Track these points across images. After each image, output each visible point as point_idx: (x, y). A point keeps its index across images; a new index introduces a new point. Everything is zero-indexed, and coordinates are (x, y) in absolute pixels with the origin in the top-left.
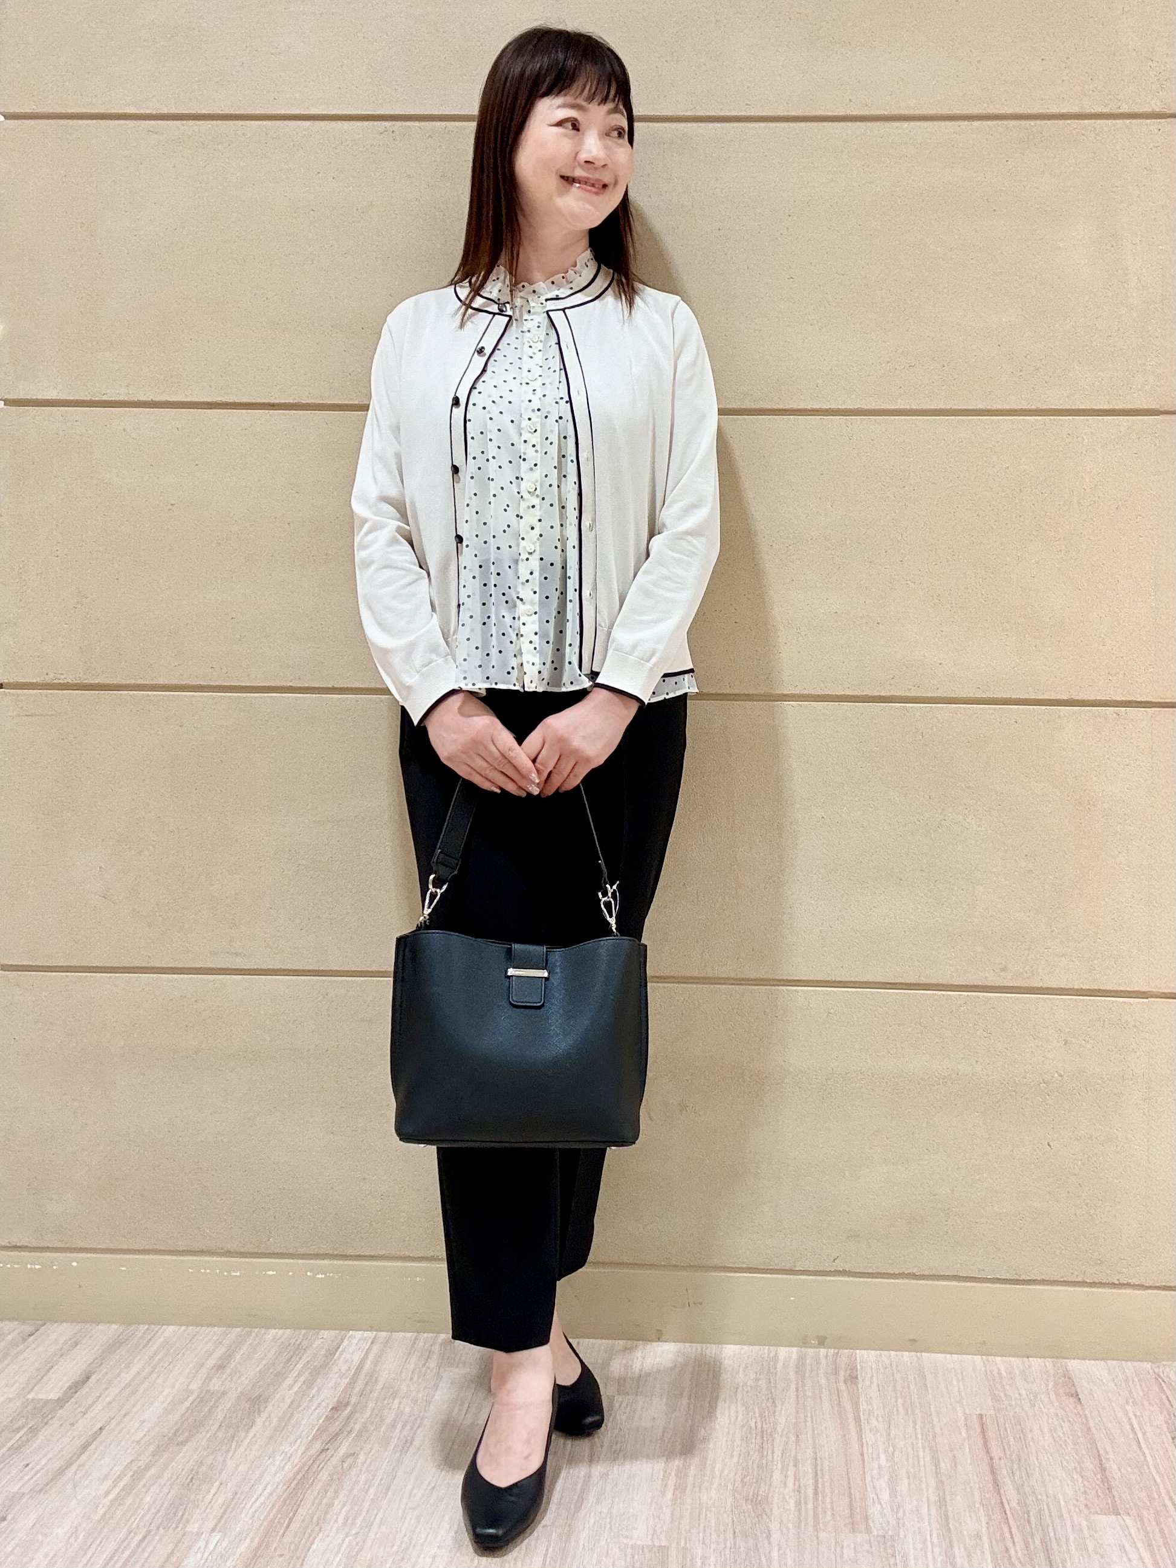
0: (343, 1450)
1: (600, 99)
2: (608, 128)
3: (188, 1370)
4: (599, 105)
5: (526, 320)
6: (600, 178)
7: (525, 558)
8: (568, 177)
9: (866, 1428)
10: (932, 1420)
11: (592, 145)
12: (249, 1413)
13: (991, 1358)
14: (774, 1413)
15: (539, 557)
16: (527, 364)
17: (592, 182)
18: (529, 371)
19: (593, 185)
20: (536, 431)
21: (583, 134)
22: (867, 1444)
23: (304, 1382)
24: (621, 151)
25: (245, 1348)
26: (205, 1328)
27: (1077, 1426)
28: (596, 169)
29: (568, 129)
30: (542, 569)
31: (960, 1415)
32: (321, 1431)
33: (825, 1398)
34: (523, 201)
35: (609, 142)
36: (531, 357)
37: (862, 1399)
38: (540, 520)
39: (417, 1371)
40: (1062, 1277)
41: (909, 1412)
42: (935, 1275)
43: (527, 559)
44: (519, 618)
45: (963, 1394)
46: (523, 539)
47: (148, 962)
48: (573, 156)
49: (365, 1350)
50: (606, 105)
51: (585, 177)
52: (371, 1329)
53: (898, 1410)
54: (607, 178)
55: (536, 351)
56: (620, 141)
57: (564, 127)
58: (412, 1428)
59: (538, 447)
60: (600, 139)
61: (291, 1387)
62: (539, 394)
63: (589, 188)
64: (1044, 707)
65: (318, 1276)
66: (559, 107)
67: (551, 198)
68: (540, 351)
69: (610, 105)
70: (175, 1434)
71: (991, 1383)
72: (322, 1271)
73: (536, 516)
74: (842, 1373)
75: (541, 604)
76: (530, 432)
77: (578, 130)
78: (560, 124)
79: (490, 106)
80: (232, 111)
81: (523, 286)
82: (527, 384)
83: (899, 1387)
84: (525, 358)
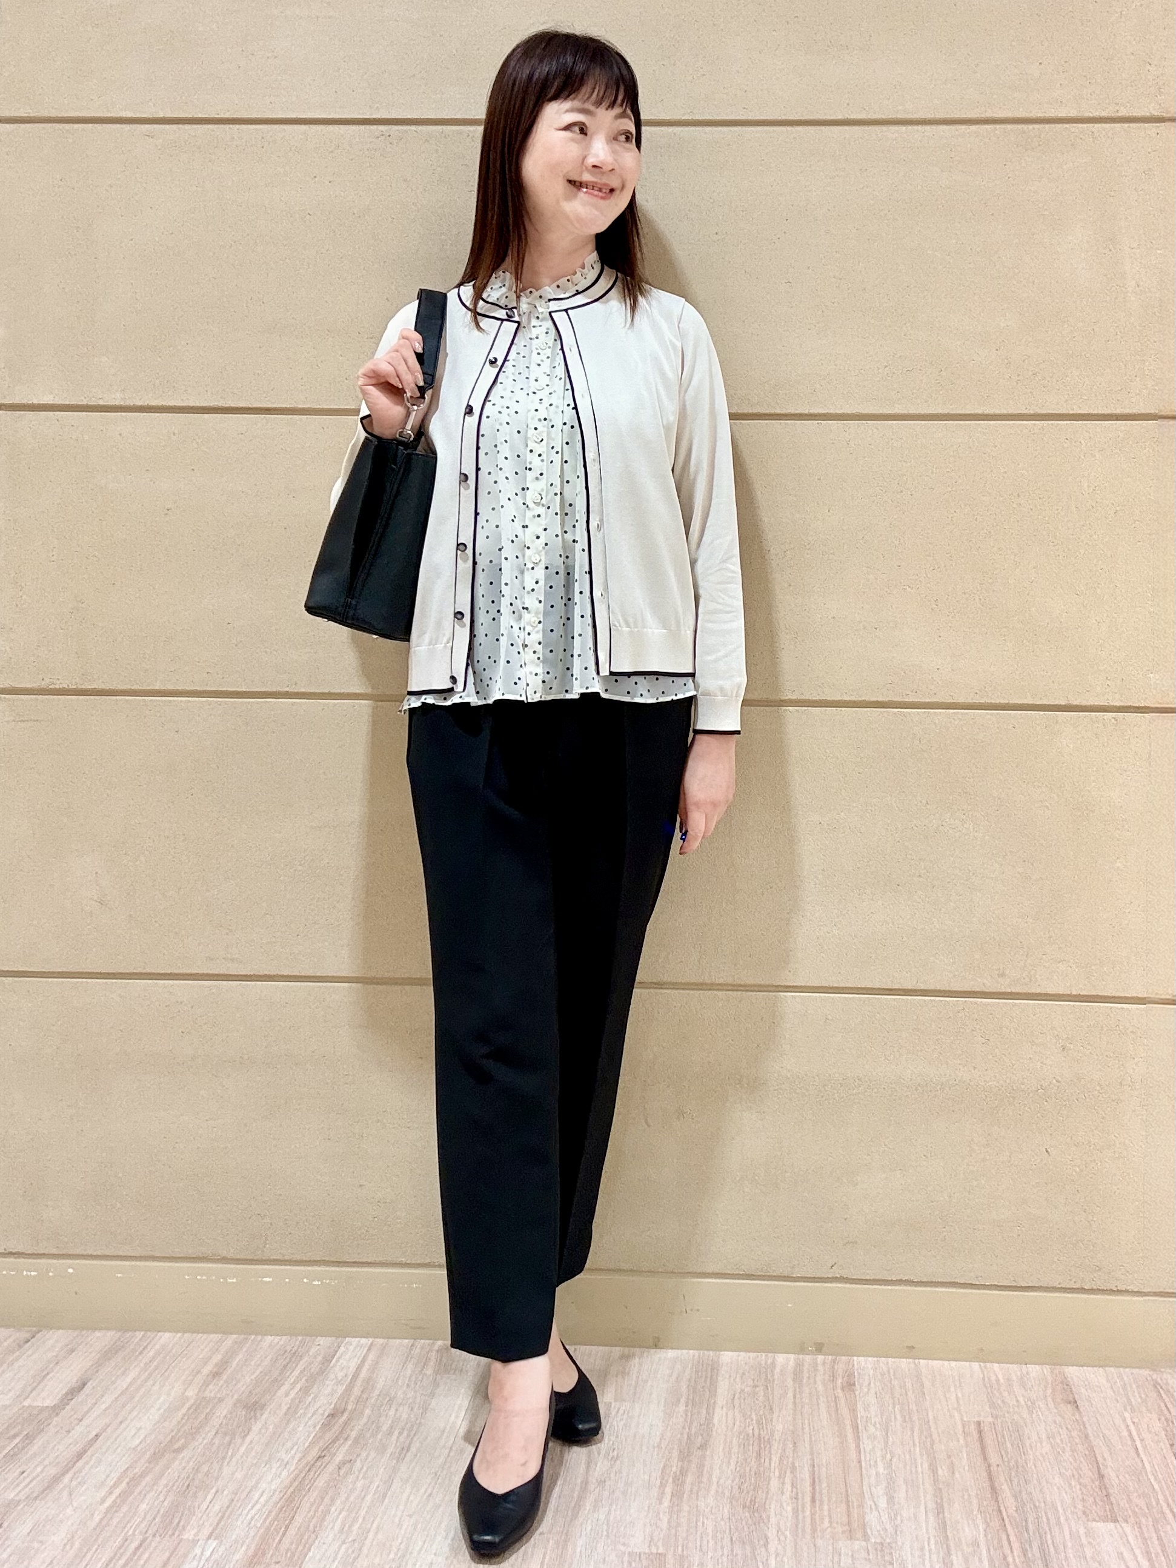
0: (339, 1458)
1: (608, 104)
2: (616, 132)
3: (183, 1377)
4: (607, 109)
5: (534, 327)
6: (607, 182)
7: (530, 568)
8: (575, 182)
9: (864, 1436)
10: (930, 1428)
11: (600, 150)
12: (246, 1421)
13: (988, 1365)
14: (771, 1421)
15: (544, 567)
16: (536, 372)
17: (599, 186)
18: (536, 380)
19: (600, 190)
20: (542, 440)
21: (591, 138)
22: (865, 1452)
23: (300, 1390)
24: (628, 156)
25: (240, 1356)
26: (200, 1335)
27: (1074, 1434)
28: (603, 173)
29: (575, 134)
30: (547, 578)
31: (959, 1423)
32: (317, 1439)
33: (823, 1406)
34: (529, 205)
35: (617, 146)
36: (539, 365)
37: (860, 1407)
38: (545, 530)
39: (413, 1379)
40: (1059, 1284)
41: (907, 1420)
42: (932, 1282)
43: (533, 568)
44: (524, 629)
45: (961, 1402)
46: (528, 548)
47: (144, 969)
48: (581, 158)
49: (361, 1359)
50: (614, 109)
51: (592, 182)
52: (366, 1336)
53: (895, 1418)
54: (615, 183)
55: (544, 358)
56: (628, 145)
57: (571, 131)
58: (408, 1436)
59: (544, 456)
60: (607, 144)
61: (287, 1395)
62: (546, 403)
63: (596, 193)
64: (1042, 713)
65: (314, 1283)
66: (567, 111)
67: (558, 202)
68: (548, 357)
69: (617, 110)
70: (170, 1441)
71: (989, 1391)
72: (317, 1278)
73: (542, 525)
74: (839, 1381)
75: (545, 614)
76: (536, 442)
77: (586, 134)
78: (568, 128)
79: (498, 110)
80: (227, 115)
81: (531, 292)
82: (534, 393)
83: (897, 1395)
84: (533, 367)
